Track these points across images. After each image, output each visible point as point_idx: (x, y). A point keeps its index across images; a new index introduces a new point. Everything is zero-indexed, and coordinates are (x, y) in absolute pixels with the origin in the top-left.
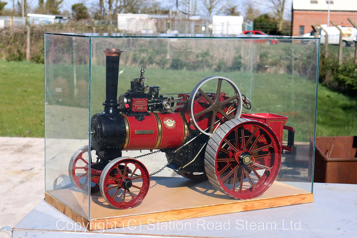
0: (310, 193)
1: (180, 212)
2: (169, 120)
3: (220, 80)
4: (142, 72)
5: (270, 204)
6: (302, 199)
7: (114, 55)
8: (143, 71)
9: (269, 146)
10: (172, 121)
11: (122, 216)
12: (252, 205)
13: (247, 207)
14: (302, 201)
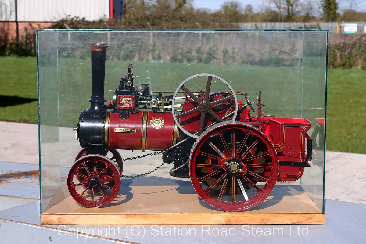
0: (320, 213)
1: (144, 216)
2: (157, 119)
3: (210, 78)
4: (129, 69)
5: (262, 220)
6: (307, 219)
7: (98, 50)
8: (130, 67)
9: (266, 154)
10: (161, 121)
11: (77, 214)
12: (237, 219)
13: (230, 221)
14: (307, 221)
